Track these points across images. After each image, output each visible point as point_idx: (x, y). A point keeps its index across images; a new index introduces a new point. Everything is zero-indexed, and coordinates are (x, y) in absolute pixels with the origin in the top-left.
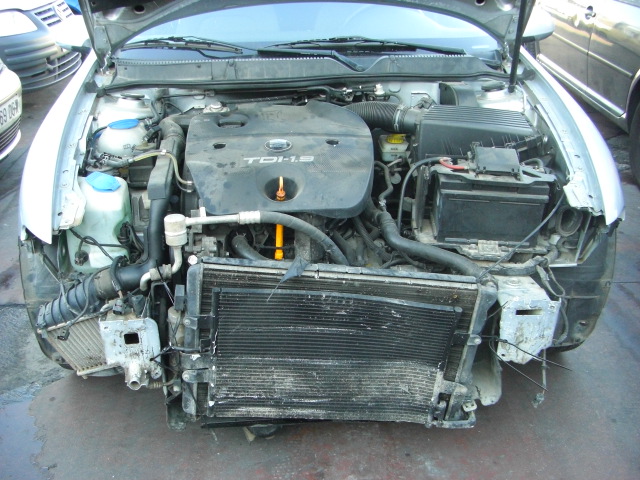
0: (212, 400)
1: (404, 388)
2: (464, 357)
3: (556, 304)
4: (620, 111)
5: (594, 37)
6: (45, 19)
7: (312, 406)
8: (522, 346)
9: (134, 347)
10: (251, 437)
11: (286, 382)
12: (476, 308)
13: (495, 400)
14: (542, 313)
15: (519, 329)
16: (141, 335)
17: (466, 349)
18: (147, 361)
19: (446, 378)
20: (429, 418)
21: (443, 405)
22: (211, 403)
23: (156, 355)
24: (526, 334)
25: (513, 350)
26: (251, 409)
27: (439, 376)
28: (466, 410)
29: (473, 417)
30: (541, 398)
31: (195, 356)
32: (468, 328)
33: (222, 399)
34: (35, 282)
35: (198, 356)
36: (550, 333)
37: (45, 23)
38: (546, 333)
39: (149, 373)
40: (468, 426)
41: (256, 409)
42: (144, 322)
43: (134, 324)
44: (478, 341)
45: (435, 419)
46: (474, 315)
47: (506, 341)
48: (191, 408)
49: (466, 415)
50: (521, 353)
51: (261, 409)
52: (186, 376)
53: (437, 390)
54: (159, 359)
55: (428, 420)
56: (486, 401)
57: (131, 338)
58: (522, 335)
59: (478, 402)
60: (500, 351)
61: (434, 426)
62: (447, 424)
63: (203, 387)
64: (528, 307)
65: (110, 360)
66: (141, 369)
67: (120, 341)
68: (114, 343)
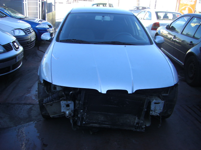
0: (84, 122)
1: (128, 121)
2: (142, 114)
3: (163, 101)
4: (182, 63)
5: (176, 43)
6: (27, 32)
7: (107, 124)
8: (156, 111)
9: (68, 108)
10: (91, 133)
11: (102, 118)
12: (145, 102)
13: (149, 125)
14: (160, 104)
15: (155, 107)
16: (70, 105)
17: (143, 112)
18: (71, 111)
19: (138, 119)
21: (137, 125)
22: (84, 123)
25: (154, 112)
27: (137, 118)
28: (143, 127)
29: (144, 129)
30: (160, 125)
32: (143, 107)
33: (87, 122)
34: (41, 94)
35: (82, 111)
36: (162, 108)
37: (27, 33)
38: (161, 108)
39: (71, 114)
40: (143, 131)
44: (146, 110)
45: (135, 129)
46: (145, 104)
47: (152, 110)
48: (79, 124)
49: (142, 128)
50: (155, 113)
51: (95, 125)
52: (79, 116)
53: (136, 122)
54: (73, 111)
55: (134, 129)
56: (148, 125)
57: (68, 106)
58: (156, 109)
59: (145, 125)
60: (151, 112)
61: (135, 131)
62: (138, 130)
63: (83, 118)
64: (157, 102)
65: (62, 111)
66: (69, 113)
67: (65, 106)
68: (64, 107)
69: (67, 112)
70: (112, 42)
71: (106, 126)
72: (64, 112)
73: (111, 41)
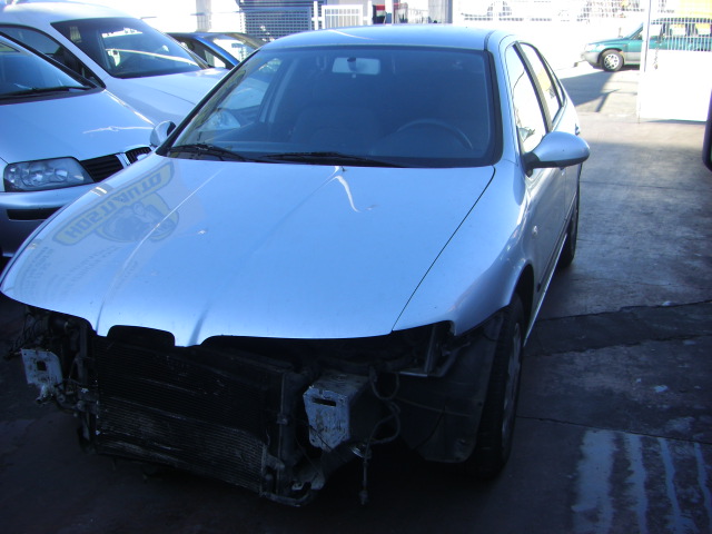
0: (98, 429)
1: (238, 454)
3: (345, 398)
7: (166, 452)
9: (44, 374)
11: (148, 427)
13: (322, 485)
14: (336, 405)
15: (319, 417)
16: (48, 364)
17: (280, 427)
18: (53, 387)
19: (270, 452)
20: (261, 488)
21: (270, 477)
22: (98, 433)
23: (59, 382)
24: (326, 424)
25: (318, 436)
26: (126, 444)
27: (265, 449)
31: (84, 390)
33: (105, 431)
35: (86, 390)
36: (345, 425)
38: (342, 425)
39: (54, 397)
40: (293, 504)
41: (130, 445)
42: (37, 353)
43: (43, 355)
45: (265, 490)
47: (313, 428)
49: (294, 494)
51: (133, 447)
52: (79, 405)
53: (264, 462)
54: (61, 387)
55: (259, 489)
56: (315, 486)
57: (42, 366)
58: (322, 423)
60: (311, 437)
61: (265, 497)
62: (274, 497)
63: (93, 417)
64: (322, 396)
65: (30, 382)
66: (49, 392)
67: (35, 366)
68: (31, 368)
69: (44, 388)
70: (313, 154)
71: (164, 456)
72: (33, 385)
73: (310, 152)
